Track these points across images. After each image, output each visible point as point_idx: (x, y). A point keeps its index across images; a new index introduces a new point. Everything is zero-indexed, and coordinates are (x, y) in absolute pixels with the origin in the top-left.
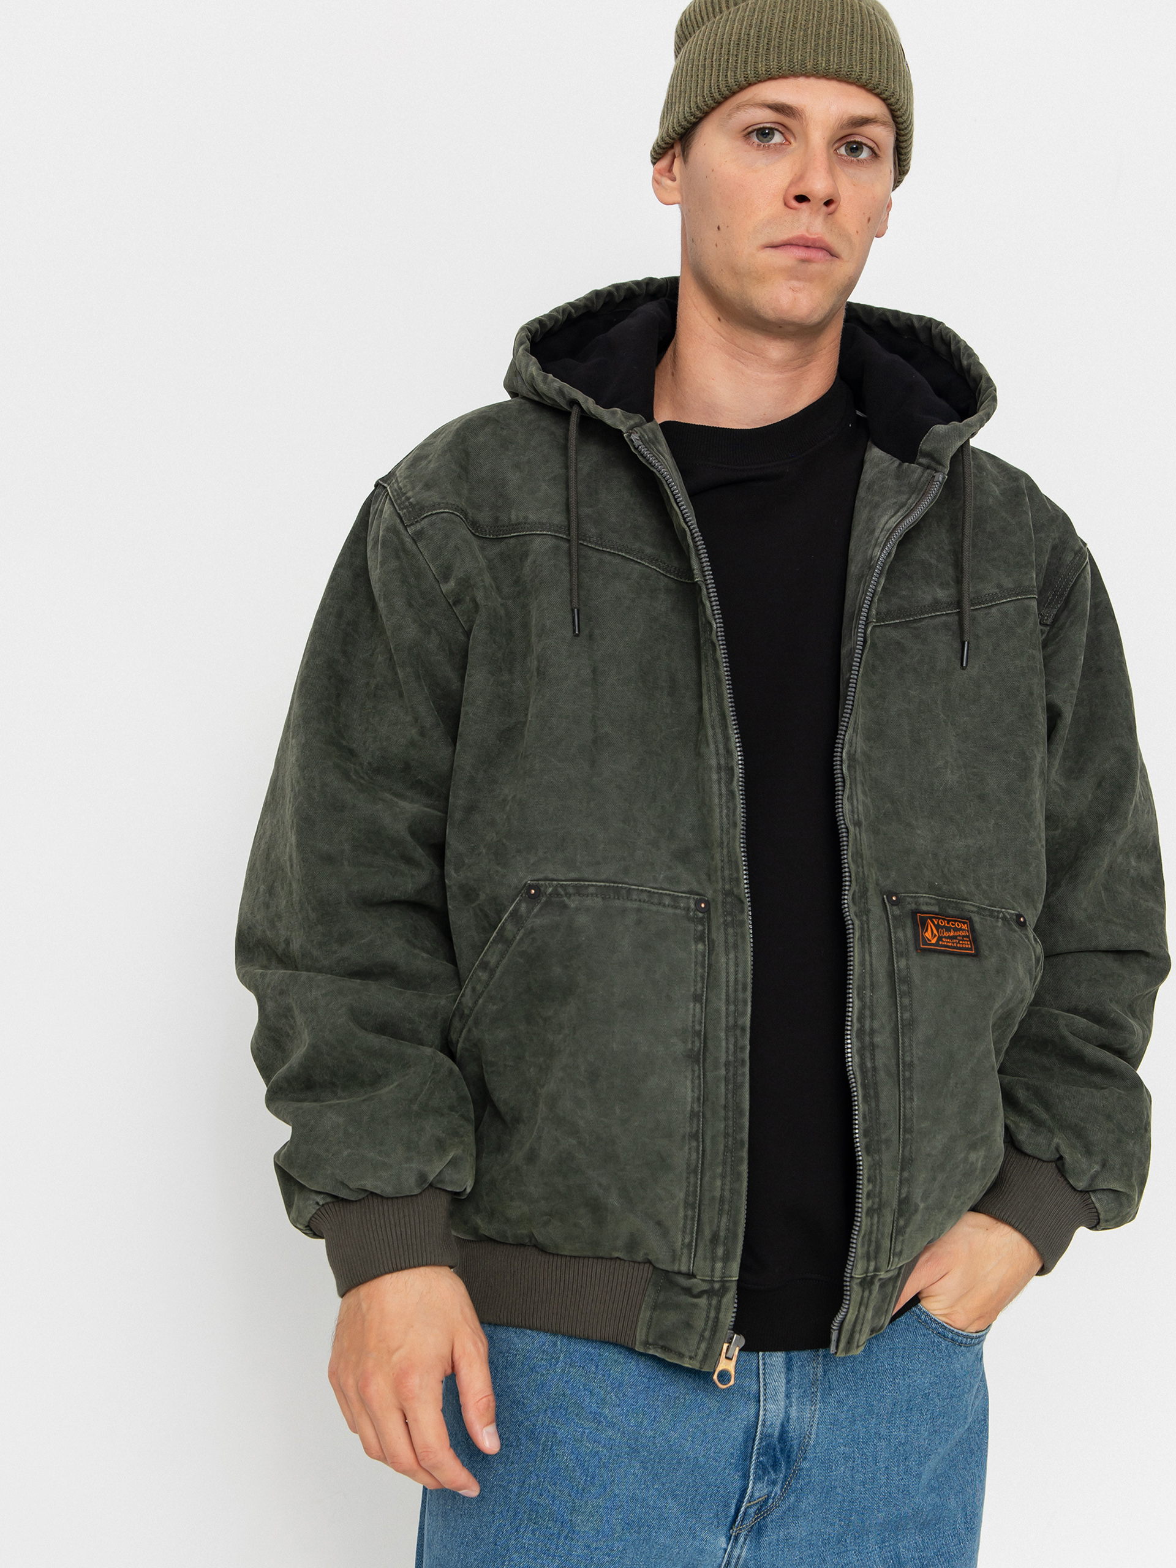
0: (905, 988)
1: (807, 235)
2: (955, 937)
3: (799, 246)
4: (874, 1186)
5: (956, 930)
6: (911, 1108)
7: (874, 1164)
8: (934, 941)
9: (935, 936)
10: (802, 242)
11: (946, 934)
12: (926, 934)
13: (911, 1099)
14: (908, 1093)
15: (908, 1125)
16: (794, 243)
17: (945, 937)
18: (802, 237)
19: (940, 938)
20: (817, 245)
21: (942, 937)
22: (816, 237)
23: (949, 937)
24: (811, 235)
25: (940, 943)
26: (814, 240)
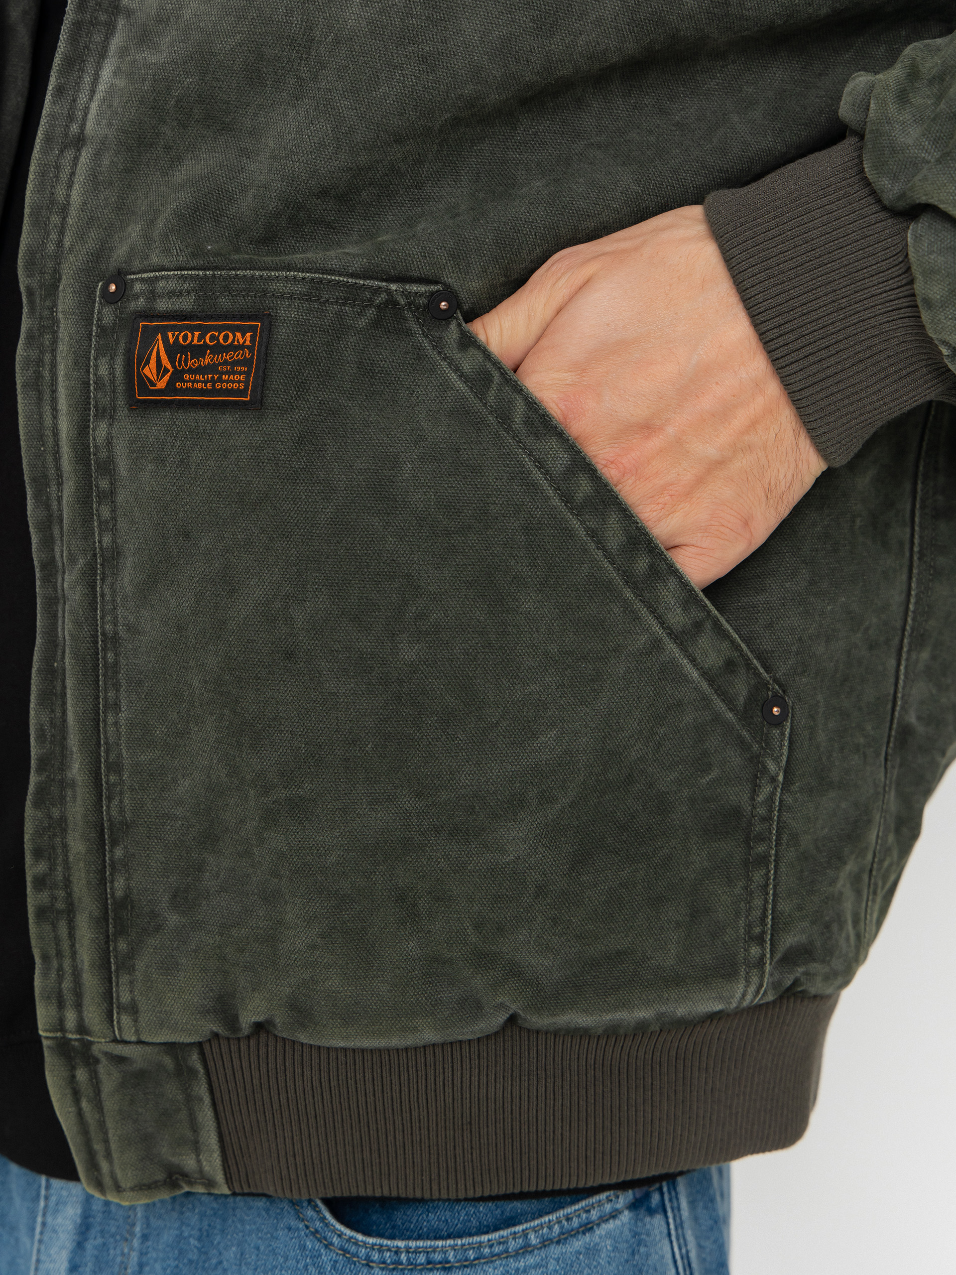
0: (104, 484)
2: (211, 368)
4: (52, 868)
5: (218, 349)
6: (116, 724)
7: (50, 826)
8: (162, 384)
9: (166, 371)
11: (192, 363)
12: (146, 371)
13: (117, 706)
14: (111, 694)
15: (112, 757)
17: (191, 371)
19: (177, 376)
21: (184, 371)
23: (201, 370)
25: (178, 385)
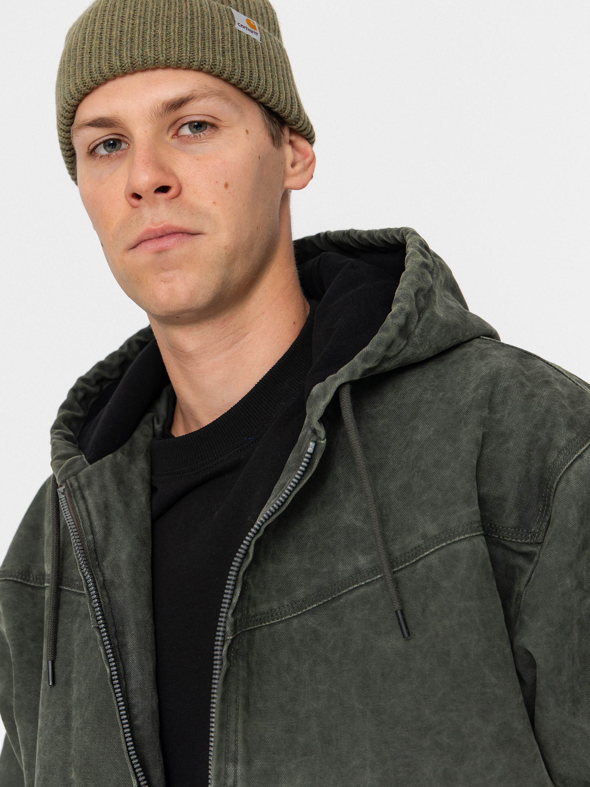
1: (153, 227)
3: (151, 239)
10: (152, 236)
16: (146, 238)
18: (149, 231)
20: (168, 231)
22: (162, 225)
24: (156, 225)
26: (162, 229)
